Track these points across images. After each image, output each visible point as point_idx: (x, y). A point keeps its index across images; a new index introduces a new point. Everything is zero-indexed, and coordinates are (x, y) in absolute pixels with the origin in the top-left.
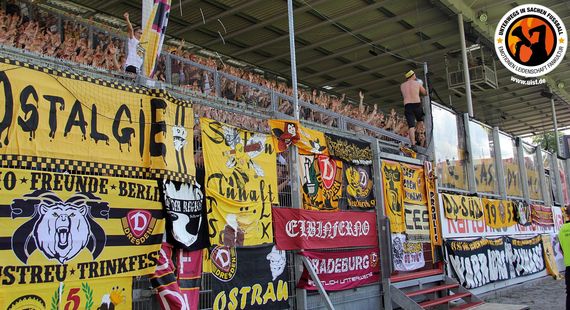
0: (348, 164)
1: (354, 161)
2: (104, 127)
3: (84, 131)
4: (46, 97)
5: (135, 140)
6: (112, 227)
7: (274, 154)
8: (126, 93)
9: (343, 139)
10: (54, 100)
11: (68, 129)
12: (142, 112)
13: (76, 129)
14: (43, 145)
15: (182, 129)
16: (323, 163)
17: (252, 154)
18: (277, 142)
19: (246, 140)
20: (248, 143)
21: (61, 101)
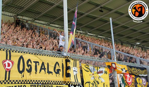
0: (137, 76)
1: (140, 75)
2: (51, 69)
3: (45, 71)
4: (33, 62)
5: (61, 73)
7: (108, 74)
8: (58, 58)
9: (135, 67)
10: (36, 62)
11: (40, 71)
12: (62, 64)
13: (43, 71)
14: (33, 76)
15: (76, 68)
16: (127, 76)
17: (100, 75)
18: (109, 70)
19: (97, 70)
20: (98, 71)
21: (38, 62)
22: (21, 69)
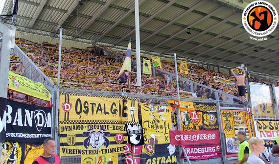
0: (204, 113)
1: (208, 111)
2: (108, 110)
3: (101, 112)
4: (90, 103)
5: (118, 113)
6: (111, 139)
7: (170, 112)
8: (115, 99)
9: (202, 103)
10: (92, 104)
11: (97, 112)
12: (120, 104)
13: (99, 112)
14: (90, 117)
15: (134, 107)
17: (160, 113)
18: (171, 108)
19: (158, 109)
20: (159, 109)
21: (95, 104)
22: (78, 111)
